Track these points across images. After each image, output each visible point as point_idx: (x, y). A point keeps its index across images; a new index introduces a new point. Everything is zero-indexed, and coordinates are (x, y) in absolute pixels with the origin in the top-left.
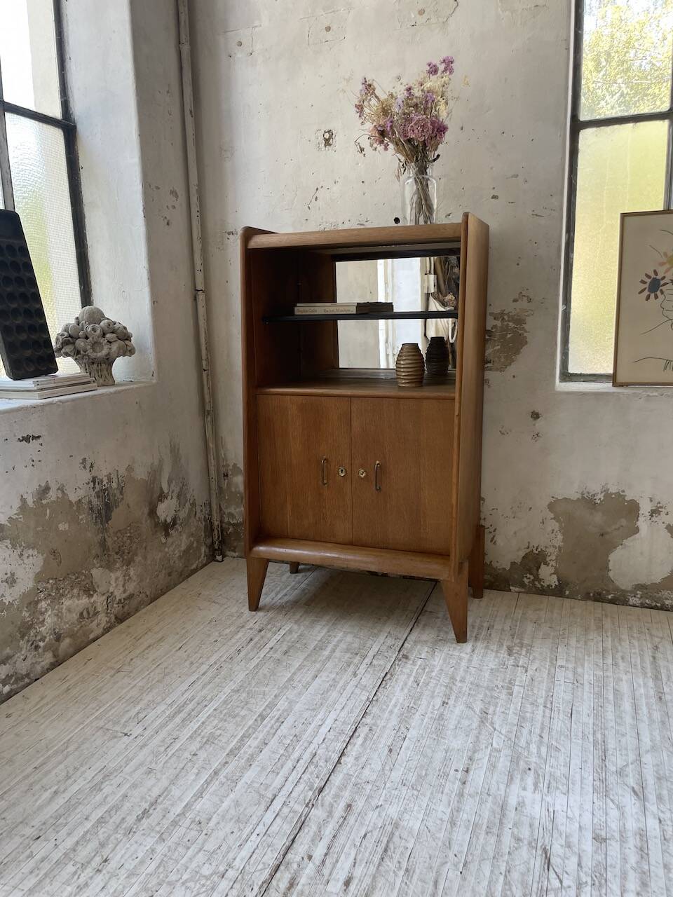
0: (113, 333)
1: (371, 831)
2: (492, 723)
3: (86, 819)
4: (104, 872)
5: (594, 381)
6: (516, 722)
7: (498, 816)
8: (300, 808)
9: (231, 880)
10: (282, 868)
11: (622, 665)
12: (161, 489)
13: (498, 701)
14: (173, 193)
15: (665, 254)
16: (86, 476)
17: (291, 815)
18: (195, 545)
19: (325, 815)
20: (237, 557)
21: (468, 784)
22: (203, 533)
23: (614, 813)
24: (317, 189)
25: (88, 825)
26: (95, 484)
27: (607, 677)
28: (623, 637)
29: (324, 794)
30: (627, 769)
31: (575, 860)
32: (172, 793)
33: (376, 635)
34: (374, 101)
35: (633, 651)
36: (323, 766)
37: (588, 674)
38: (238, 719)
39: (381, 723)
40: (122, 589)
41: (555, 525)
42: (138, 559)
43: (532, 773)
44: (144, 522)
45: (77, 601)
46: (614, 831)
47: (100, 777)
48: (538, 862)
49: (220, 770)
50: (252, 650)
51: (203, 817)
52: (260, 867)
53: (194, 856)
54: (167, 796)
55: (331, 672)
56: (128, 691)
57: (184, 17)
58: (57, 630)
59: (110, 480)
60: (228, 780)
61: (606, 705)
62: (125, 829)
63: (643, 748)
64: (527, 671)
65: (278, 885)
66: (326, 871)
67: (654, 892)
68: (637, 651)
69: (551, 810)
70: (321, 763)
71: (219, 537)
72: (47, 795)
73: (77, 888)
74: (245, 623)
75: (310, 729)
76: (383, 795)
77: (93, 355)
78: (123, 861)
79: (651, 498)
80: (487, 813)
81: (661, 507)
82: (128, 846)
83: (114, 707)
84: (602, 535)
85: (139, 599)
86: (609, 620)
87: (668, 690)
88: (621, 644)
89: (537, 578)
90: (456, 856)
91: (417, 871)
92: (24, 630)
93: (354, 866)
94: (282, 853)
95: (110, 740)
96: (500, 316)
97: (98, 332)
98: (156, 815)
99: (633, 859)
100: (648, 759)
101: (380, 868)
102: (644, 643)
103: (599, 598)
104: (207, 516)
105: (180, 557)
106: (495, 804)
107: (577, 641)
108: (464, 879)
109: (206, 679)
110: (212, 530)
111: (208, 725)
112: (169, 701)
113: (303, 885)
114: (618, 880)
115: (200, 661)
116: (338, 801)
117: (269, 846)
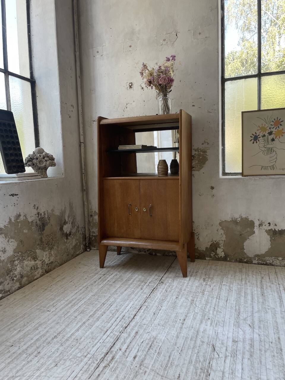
0: (48, 157)
1: (145, 340)
2: (195, 304)
3: (32, 339)
4: (38, 356)
5: (235, 175)
6: (205, 303)
7: (195, 335)
8: (117, 334)
9: (89, 358)
10: (109, 353)
11: (248, 284)
12: (65, 219)
13: (198, 296)
14: (72, 106)
15: (259, 126)
16: (35, 212)
17: (113, 336)
18: (78, 244)
19: (127, 336)
20: (96, 249)
21: (184, 324)
22: (82, 239)
23: (241, 333)
24: (127, 104)
25: (32, 341)
26: (38, 215)
27: (242, 288)
28: (250, 274)
29: (127, 329)
30: (248, 318)
31: (225, 348)
32: (67, 330)
33: (151, 276)
34: (147, 71)
35: (253, 279)
36: (127, 319)
37: (235, 287)
38: (94, 305)
39: (151, 305)
40: (48, 259)
41: (222, 232)
42: (55, 247)
43: (210, 320)
44: (58, 233)
45: (30, 263)
46: (241, 339)
47: (37, 325)
48: (210, 349)
49: (86, 322)
50: (101, 281)
51: (78, 338)
52: (100, 353)
53: (74, 350)
54: (64, 331)
55: (132, 288)
56: (50, 296)
57: (77, 43)
58: (21, 274)
59: (45, 214)
60: (89, 325)
61: (241, 297)
62: (47, 342)
63: (255, 311)
64: (210, 286)
65: (107, 359)
66: (126, 354)
67: (255, 358)
68: (255, 279)
69: (217, 332)
71: (88, 241)
72: (16, 332)
73: (27, 362)
74: (98, 272)
75: (123, 308)
76: (151, 328)
77: (39, 166)
78: (46, 353)
79: (259, 219)
80: (191, 333)
81: (263, 223)
82: (48, 348)
83: (44, 302)
84: (241, 235)
85: (55, 264)
86: (244, 269)
87: (266, 292)
88: (248, 277)
89: (216, 254)
90: (178, 348)
91: (163, 353)
92: (9, 272)
93: (138, 352)
94: (109, 348)
95: (42, 313)
96: (197, 150)
97: (42, 157)
98: (60, 337)
99: (248, 347)
100: (256, 315)
101: (148, 352)
102: (258, 276)
103: (241, 261)
104: (83, 232)
105: (72, 248)
106: (194, 330)
107: (231, 276)
108: (181, 355)
109: (81, 292)
110: (86, 238)
111: (82, 307)
112: (66, 299)
113: (118, 359)
114: (241, 355)
115: (79, 285)
116: (133, 331)
117: (104, 346)
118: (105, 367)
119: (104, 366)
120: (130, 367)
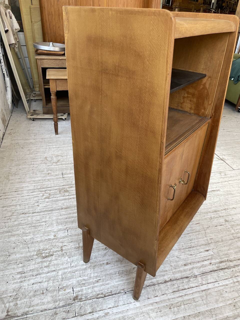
1: (188, 254)
8: (199, 279)
10: (220, 268)
17: (204, 280)
19: (194, 269)
29: (188, 275)
65: (225, 265)
66: (210, 257)
70: (176, 286)
76: (172, 259)
93: (202, 252)
94: (217, 271)
101: (196, 246)
113: (218, 259)
116: (186, 269)
117: (219, 277)
118: (231, 261)
119: (231, 263)
120: (216, 248)
